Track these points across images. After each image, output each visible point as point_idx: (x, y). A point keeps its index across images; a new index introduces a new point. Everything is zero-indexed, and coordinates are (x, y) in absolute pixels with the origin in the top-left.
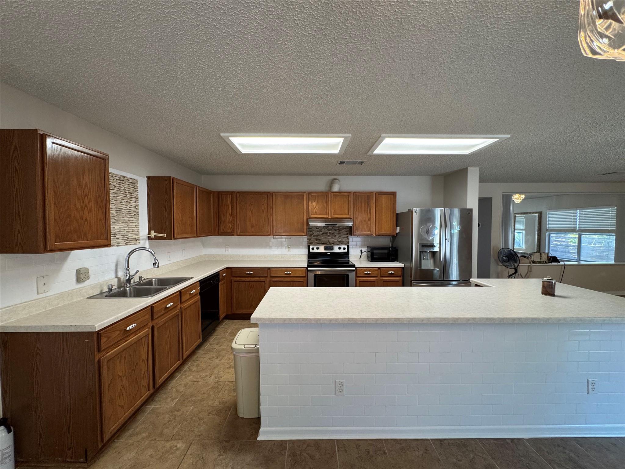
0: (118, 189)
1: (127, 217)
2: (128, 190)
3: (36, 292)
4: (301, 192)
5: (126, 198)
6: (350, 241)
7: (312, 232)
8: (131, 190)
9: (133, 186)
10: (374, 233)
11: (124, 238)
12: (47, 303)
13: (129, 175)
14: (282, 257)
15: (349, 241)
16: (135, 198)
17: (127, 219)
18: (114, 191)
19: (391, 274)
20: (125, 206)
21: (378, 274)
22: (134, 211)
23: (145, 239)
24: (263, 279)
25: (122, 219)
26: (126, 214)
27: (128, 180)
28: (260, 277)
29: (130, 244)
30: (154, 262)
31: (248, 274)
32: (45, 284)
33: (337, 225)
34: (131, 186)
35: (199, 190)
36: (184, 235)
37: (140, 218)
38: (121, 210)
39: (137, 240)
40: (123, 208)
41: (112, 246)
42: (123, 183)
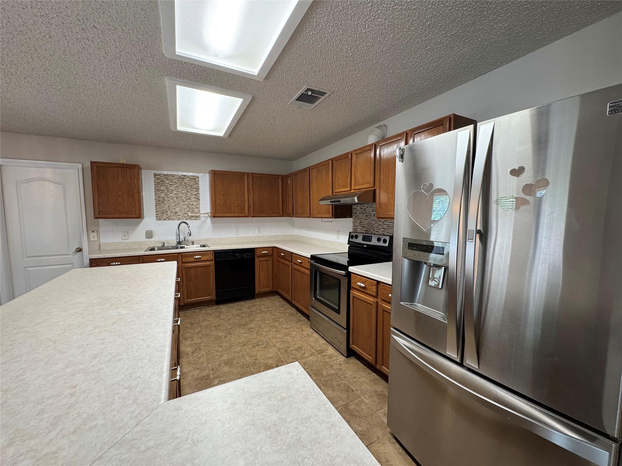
0: (179, 184)
2: (189, 184)
3: (121, 239)
5: (187, 189)
8: (192, 184)
9: (194, 181)
12: (126, 245)
13: (189, 174)
16: (195, 188)
17: (188, 203)
18: (175, 186)
20: (186, 195)
21: (377, 293)
22: (194, 198)
23: (207, 217)
25: (183, 203)
26: (187, 200)
27: (189, 177)
32: (125, 235)
33: (340, 201)
34: (191, 181)
35: (253, 177)
36: (227, 215)
37: (201, 202)
38: (181, 197)
39: (197, 217)
40: (184, 196)
41: (173, 220)
42: (183, 180)
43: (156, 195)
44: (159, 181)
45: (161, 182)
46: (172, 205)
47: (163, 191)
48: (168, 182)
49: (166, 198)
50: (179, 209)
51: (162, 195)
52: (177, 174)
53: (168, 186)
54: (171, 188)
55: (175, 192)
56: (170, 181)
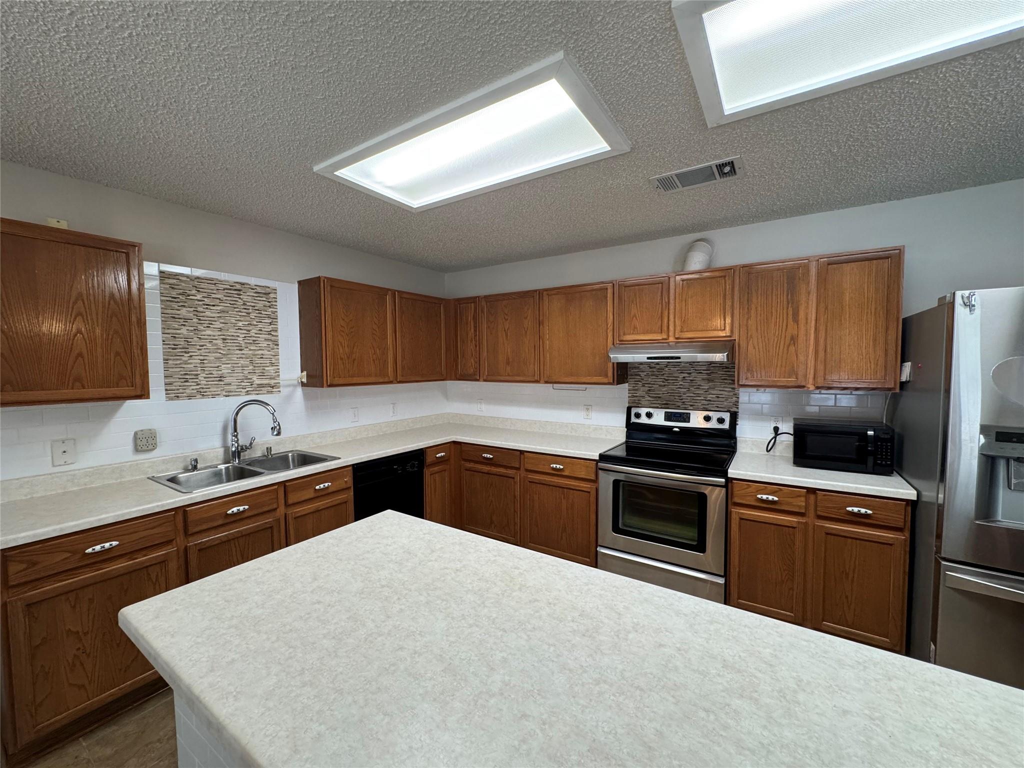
0: (229, 305)
1: (250, 350)
2: (253, 304)
3: (51, 463)
4: (602, 283)
5: (248, 319)
6: (741, 400)
7: (639, 375)
8: (260, 305)
9: (264, 299)
10: (811, 381)
11: (243, 384)
12: (68, 481)
13: (253, 281)
14: (572, 429)
15: (738, 402)
16: (269, 317)
17: (251, 352)
18: (219, 308)
19: (859, 515)
20: (245, 332)
21: (806, 507)
22: (266, 340)
23: (295, 386)
24: (510, 472)
25: (238, 352)
26: (248, 345)
27: (253, 289)
28: (506, 467)
29: (257, 392)
30: (273, 426)
31: (484, 458)
32: (64, 452)
33: (679, 358)
34: (258, 298)
36: (355, 380)
37: (281, 350)
38: (234, 338)
39: (273, 387)
40: (241, 334)
41: (214, 396)
42: (240, 295)
43: (167, 331)
44: (174, 293)
45: (180, 297)
46: (212, 357)
47: (186, 320)
48: (199, 297)
49: (196, 339)
50: (228, 368)
51: (184, 331)
52: (223, 279)
53: (200, 309)
54: (208, 313)
55: (218, 325)
56: (205, 295)
